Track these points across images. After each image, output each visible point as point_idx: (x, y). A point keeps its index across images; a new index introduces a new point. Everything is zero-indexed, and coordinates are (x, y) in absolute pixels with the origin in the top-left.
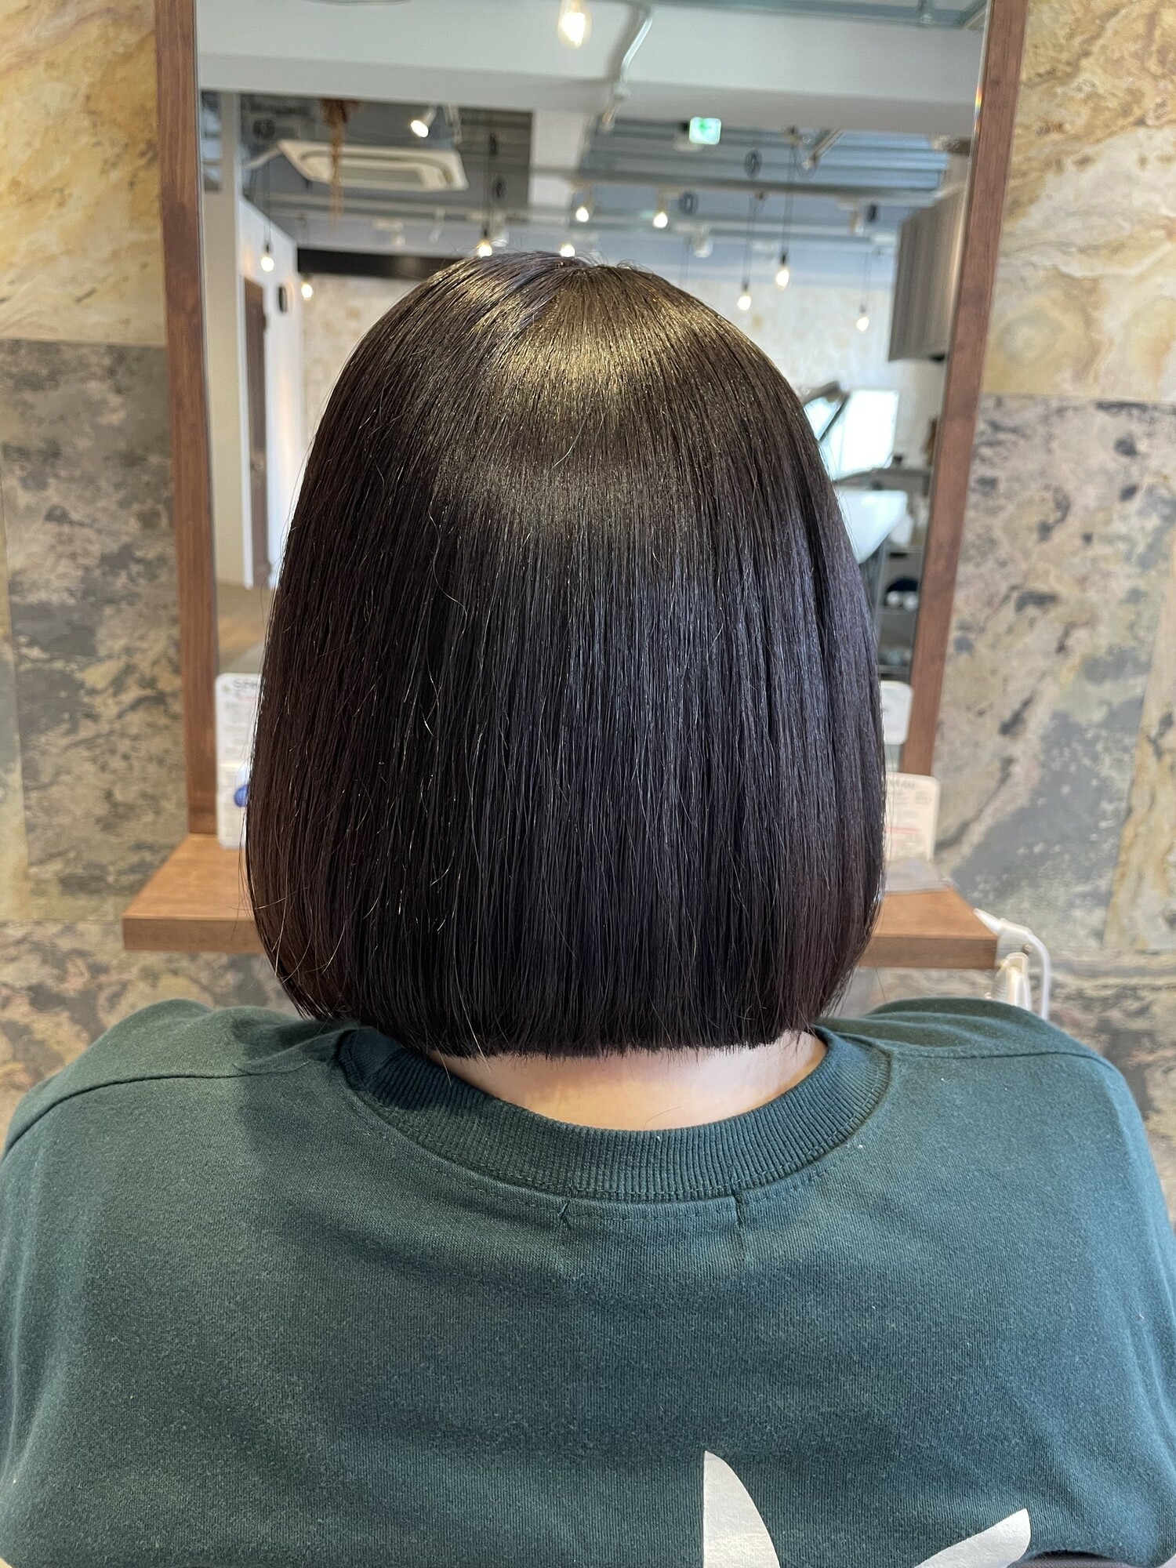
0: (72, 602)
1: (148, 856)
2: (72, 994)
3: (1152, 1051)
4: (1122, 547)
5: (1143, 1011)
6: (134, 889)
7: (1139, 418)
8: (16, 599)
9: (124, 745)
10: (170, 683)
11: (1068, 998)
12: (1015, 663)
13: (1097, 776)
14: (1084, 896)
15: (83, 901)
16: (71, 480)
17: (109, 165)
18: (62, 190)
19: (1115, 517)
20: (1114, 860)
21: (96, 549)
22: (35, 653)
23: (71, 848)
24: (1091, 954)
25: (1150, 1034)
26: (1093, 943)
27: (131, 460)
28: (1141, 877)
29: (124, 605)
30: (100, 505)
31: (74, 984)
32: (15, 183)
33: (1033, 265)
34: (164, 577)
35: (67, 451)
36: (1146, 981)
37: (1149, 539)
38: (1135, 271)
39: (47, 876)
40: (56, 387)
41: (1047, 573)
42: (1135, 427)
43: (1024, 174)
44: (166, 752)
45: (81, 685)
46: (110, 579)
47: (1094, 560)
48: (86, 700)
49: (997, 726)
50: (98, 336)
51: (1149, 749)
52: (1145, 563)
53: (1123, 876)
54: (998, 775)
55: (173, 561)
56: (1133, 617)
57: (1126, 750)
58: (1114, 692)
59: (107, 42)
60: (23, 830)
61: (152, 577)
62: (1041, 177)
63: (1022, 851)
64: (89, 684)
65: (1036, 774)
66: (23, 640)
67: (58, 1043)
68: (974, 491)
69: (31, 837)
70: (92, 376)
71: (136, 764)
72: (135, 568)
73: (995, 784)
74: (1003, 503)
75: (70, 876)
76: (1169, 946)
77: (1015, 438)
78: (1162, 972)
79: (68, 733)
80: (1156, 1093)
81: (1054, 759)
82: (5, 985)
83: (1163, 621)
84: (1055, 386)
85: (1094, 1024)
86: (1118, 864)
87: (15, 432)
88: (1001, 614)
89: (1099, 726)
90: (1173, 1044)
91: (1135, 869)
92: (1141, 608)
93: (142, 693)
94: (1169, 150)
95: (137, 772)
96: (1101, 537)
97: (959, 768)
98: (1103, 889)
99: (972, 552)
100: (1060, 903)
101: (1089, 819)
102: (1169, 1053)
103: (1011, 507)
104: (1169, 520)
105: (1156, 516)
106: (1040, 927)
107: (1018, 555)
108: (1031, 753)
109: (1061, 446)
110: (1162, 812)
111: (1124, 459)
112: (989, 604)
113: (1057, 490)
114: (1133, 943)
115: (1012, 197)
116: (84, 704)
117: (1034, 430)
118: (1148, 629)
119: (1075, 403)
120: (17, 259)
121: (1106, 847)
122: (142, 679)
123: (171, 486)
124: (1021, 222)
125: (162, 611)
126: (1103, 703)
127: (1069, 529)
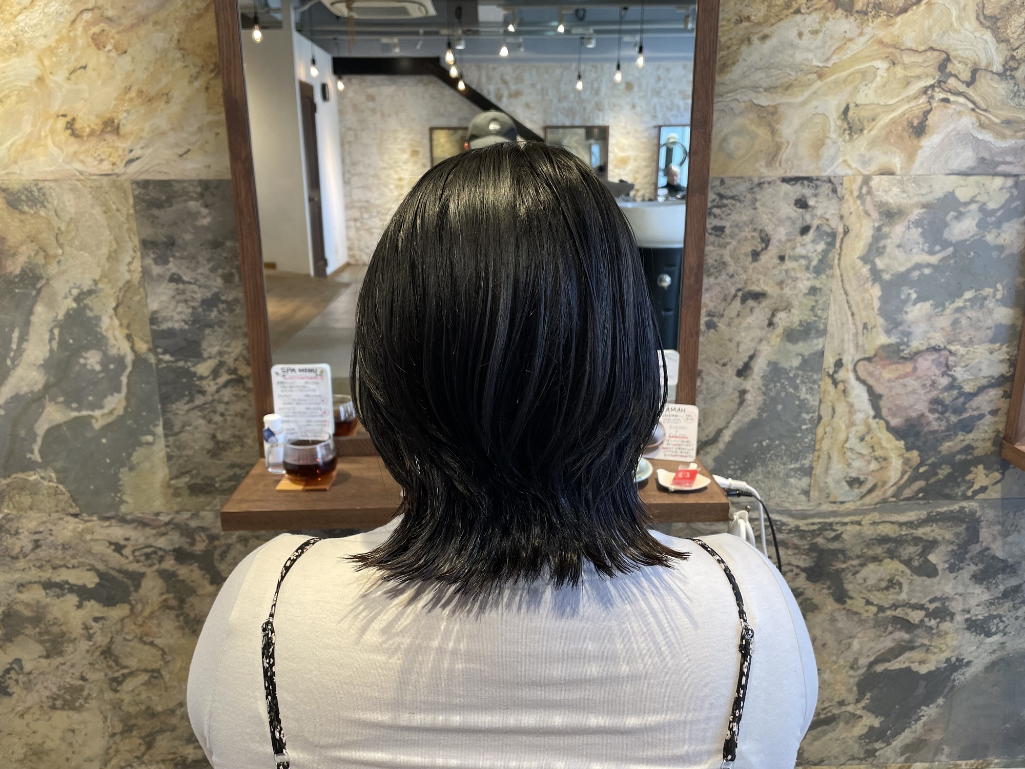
0: (187, 327)
1: (238, 471)
2: (199, 553)
3: (845, 562)
4: (803, 262)
5: (837, 538)
6: (231, 490)
7: (809, 186)
8: (155, 327)
9: (221, 408)
10: (245, 371)
11: (790, 531)
12: (743, 334)
13: (798, 398)
14: (795, 470)
15: (202, 499)
16: (182, 258)
17: (194, 78)
18: (167, 95)
19: (798, 245)
20: (812, 448)
21: (199, 296)
22: (167, 357)
23: (194, 469)
24: (803, 505)
25: (842, 551)
26: (803, 498)
27: (216, 245)
28: (830, 457)
29: (216, 327)
30: (200, 271)
31: (200, 546)
32: (140, 92)
33: (737, 100)
34: (238, 311)
35: (179, 242)
36: (838, 519)
37: (820, 257)
38: (800, 99)
39: (182, 485)
40: (171, 206)
41: (759, 280)
42: (807, 192)
43: (729, 48)
44: (246, 410)
45: (194, 374)
46: (207, 313)
47: (787, 271)
48: (198, 383)
49: (735, 372)
50: (193, 176)
51: (829, 381)
52: (818, 271)
53: (819, 457)
54: (737, 401)
55: (243, 301)
56: (814, 303)
57: (815, 382)
58: (804, 348)
59: (188, 8)
60: (165, 459)
61: (231, 311)
62: (739, 49)
63: (755, 445)
64: (198, 374)
65: (760, 399)
67: (193, 581)
68: (710, 234)
69: (171, 463)
70: (192, 199)
71: (228, 418)
72: (221, 306)
73: (736, 406)
74: (729, 240)
75: (194, 484)
76: (850, 498)
77: (733, 202)
78: (848, 514)
79: (188, 402)
80: (849, 587)
81: (771, 390)
82: (160, 549)
83: (832, 305)
84: (756, 170)
85: (807, 547)
86: (815, 450)
87: (149, 232)
88: (732, 306)
89: (797, 368)
90: (858, 557)
91: (826, 453)
92: (818, 297)
93: (230, 377)
94: (816, 26)
95: (229, 423)
96: (790, 257)
97: (713, 398)
98: (807, 466)
99: (712, 270)
100: (781, 475)
101: (795, 425)
102: (856, 562)
103: (734, 243)
104: (831, 244)
105: (823, 243)
106: (770, 490)
107: (740, 271)
108: (756, 386)
109: (762, 205)
110: (841, 418)
111: (801, 210)
112: (725, 300)
113: (761, 231)
114: (828, 497)
115: (722, 62)
116: (197, 386)
117: (745, 197)
118: (823, 310)
119: (769, 179)
120: (144, 134)
121: (806, 440)
122: (229, 370)
123: (239, 258)
124: (728, 76)
125: (238, 330)
126: (799, 355)
127: (770, 254)
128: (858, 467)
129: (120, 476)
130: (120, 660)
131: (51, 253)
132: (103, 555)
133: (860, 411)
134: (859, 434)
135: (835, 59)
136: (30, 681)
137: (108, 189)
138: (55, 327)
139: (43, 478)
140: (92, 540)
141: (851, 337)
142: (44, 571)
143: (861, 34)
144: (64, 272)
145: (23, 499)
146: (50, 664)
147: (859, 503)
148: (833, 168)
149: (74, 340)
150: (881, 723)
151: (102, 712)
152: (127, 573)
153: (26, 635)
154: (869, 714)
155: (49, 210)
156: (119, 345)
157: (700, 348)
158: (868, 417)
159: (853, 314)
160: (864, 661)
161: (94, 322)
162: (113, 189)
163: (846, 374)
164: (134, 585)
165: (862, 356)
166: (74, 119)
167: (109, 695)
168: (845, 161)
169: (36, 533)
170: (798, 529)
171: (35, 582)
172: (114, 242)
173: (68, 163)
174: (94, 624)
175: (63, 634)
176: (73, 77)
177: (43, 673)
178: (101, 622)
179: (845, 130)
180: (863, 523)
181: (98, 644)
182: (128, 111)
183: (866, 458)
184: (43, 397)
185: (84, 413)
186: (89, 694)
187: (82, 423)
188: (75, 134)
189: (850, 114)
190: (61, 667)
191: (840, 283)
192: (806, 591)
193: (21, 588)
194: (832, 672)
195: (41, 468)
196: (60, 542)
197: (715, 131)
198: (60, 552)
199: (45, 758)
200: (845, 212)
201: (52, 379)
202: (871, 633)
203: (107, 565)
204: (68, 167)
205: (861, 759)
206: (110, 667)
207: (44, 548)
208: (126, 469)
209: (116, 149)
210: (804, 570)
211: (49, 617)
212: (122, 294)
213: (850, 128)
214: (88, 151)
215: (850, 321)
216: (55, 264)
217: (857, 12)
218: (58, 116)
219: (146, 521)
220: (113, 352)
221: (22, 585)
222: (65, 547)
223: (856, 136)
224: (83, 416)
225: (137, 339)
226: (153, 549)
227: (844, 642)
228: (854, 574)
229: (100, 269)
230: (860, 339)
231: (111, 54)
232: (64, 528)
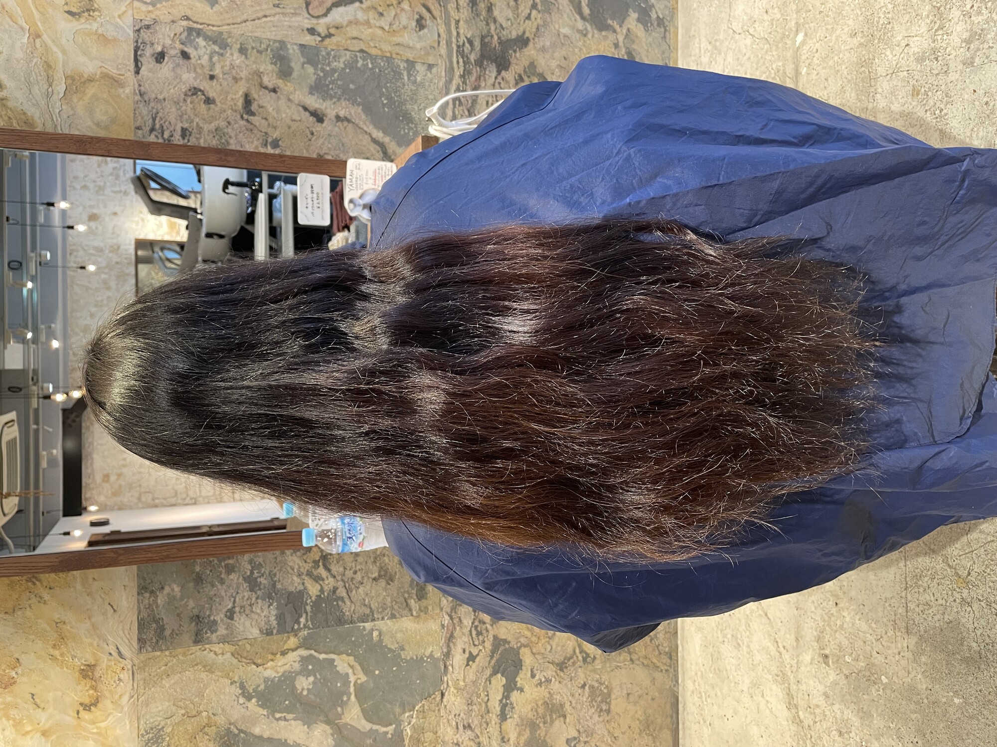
0: (275, 604)
3: (492, 36)
4: (215, 58)
5: (471, 42)
7: (143, 50)
8: (275, 632)
9: (349, 574)
10: (315, 554)
11: (464, 82)
12: (284, 116)
13: (344, 69)
14: (409, 75)
16: (211, 609)
17: (41, 600)
18: (57, 623)
19: (199, 62)
20: (389, 60)
21: (246, 594)
22: (302, 620)
23: (403, 596)
24: (441, 70)
25: (483, 38)
26: (434, 70)
27: (199, 580)
28: (398, 44)
29: (275, 579)
30: (223, 594)
32: (54, 646)
33: (60, 112)
34: (261, 560)
35: (196, 612)
36: (454, 40)
37: (211, 43)
38: (60, 55)
39: (418, 606)
40: (163, 620)
41: (232, 99)
42: (149, 51)
43: (10, 118)
45: (318, 597)
46: (262, 587)
47: (224, 74)
48: (326, 594)
49: (319, 124)
50: (134, 600)
51: (327, 41)
52: (224, 45)
53: (398, 54)
54: (345, 123)
55: (252, 555)
56: (255, 50)
58: (296, 61)
60: (394, 620)
61: (260, 566)
62: (11, 109)
63: (386, 109)
64: (318, 593)
65: (344, 103)
68: (189, 141)
69: (398, 616)
70: (155, 601)
71: (357, 568)
72: (256, 575)
73: (350, 125)
74: (195, 123)
75: (417, 596)
76: (435, 28)
77: (158, 119)
78: (449, 31)
79: (344, 602)
80: (514, 35)
81: (335, 93)
82: (473, 623)
83: (256, 34)
84: (128, 97)
85: (478, 69)
86: (391, 57)
87: (187, 638)
88: (257, 124)
89: (316, 69)
90: (488, 24)
91: (393, 48)
92: (249, 47)
93: (321, 566)
95: (363, 567)
96: (211, 70)
97: (343, 145)
98: (406, 65)
99: (223, 141)
100: (414, 88)
101: (368, 73)
102: (493, 27)
103: (197, 120)
104: (199, 33)
105: (197, 40)
106: (427, 98)
107: (224, 115)
108: (332, 106)
109: (161, 93)
110: (362, 32)
111: (166, 58)
112: (252, 130)
113: (185, 95)
114: (434, 48)
115: (23, 124)
116: (328, 594)
117: (153, 108)
118: (261, 43)
119: (137, 86)
120: (95, 644)
121: (382, 64)
122: (314, 567)
123: (211, 559)
124: (36, 118)
125: (278, 560)
126: (303, 67)
127: (207, 88)
128: (407, 19)
129: (408, 658)
130: (568, 656)
131: (206, 721)
132: (477, 671)
133: (355, 15)
134: (377, 16)
135: (22, 22)
136: (585, 731)
137: (146, 674)
138: (273, 716)
139: (409, 724)
140: (464, 681)
141: (287, 19)
142: (491, 720)
144: (223, 710)
145: (427, 740)
146: (571, 714)
147: (439, 21)
148: (126, 28)
149: (285, 701)
150: (634, 12)
152: (493, 652)
153: (546, 735)
154: (625, 23)
155: (166, 724)
157: (296, 155)
158: (361, 8)
159: (265, 16)
160: (580, 24)
161: (270, 683)
162: (147, 669)
163: (321, 25)
164: (504, 645)
165: (305, 10)
166: (81, 704)
168: (119, 16)
169: (457, 728)
170: (463, 76)
171: (501, 728)
172: (196, 668)
173: (122, 708)
174: (537, 677)
175: (545, 703)
176: (42, 706)
177: (579, 720)
178: (535, 672)
179: (90, 15)
180: (457, 18)
181: (554, 673)
182: (73, 657)
183: (399, 12)
184: (337, 725)
185: (352, 690)
186: (597, 681)
187: (361, 692)
188: (95, 704)
189: (74, 10)
190: (574, 705)
191: (236, 26)
192: (518, 72)
193: (505, 740)
195: (401, 725)
196: (465, 707)
197: (90, 134)
198: (474, 707)
199: (651, 718)
200: (168, 18)
201: (321, 718)
202: (555, 16)
203: (486, 668)
204: (126, 709)
205: (666, 30)
206: (574, 664)
207: (470, 721)
208: (402, 653)
209: (108, 667)
210: (499, 73)
211: (530, 715)
212: (244, 660)
213: (88, 10)
214: (110, 691)
215: (272, 19)
216: (217, 718)
218: (79, 718)
219: (448, 635)
220: (297, 666)
221: (503, 738)
222: (470, 704)
223: (96, 6)
224: (355, 690)
225: (285, 648)
226: (473, 629)
227: (563, 41)
228: (503, 29)
229: (221, 679)
230: (288, 11)
231: (20, 672)
232: (454, 704)
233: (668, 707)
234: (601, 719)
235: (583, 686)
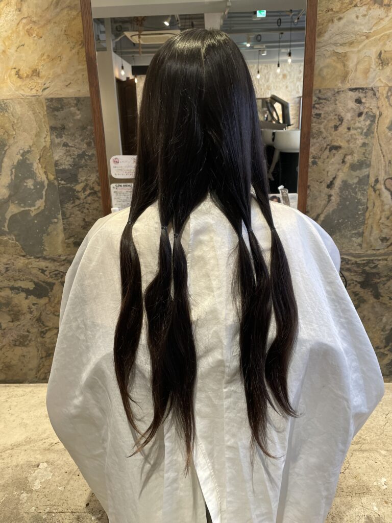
0: (71, 168)
3: (379, 279)
4: (359, 130)
5: (375, 267)
7: (362, 92)
8: (57, 168)
9: (87, 206)
10: (97, 188)
11: (353, 264)
12: (330, 167)
13: (357, 198)
14: (355, 234)
16: (68, 135)
17: (72, 48)
18: (60, 57)
19: (357, 122)
20: (363, 223)
21: (76, 153)
22: (63, 182)
23: (76, 234)
24: (359, 251)
25: (378, 274)
26: (359, 247)
27: (84, 128)
28: (372, 227)
29: (84, 168)
30: (76, 141)
32: (48, 56)
33: (327, 50)
34: (94, 159)
35: (67, 127)
36: (376, 258)
37: (368, 128)
38: (358, 49)
39: (69, 242)
40: (63, 110)
41: (338, 140)
42: (361, 95)
43: (323, 24)
44: (98, 207)
45: (75, 190)
46: (80, 161)
47: (351, 135)
49: (326, 186)
50: (73, 96)
51: (371, 189)
52: (367, 135)
53: (367, 227)
54: (327, 200)
55: (96, 155)
56: (364, 151)
57: (365, 190)
58: (359, 173)
59: (69, 15)
60: (63, 230)
61: (91, 160)
62: (327, 25)
63: (336, 222)
64: (77, 190)
65: (338, 199)
66: (59, 179)
68: (314, 117)
69: (65, 232)
70: (72, 106)
71: (90, 210)
72: (86, 157)
73: (326, 203)
74: (323, 120)
75: (76, 242)
76: (382, 248)
77: (325, 101)
78: (381, 255)
79: (73, 203)
80: (381, 291)
81: (343, 194)
82: (61, 272)
83: (373, 152)
84: (336, 85)
85: (361, 271)
86: (365, 224)
87: (53, 123)
88: (325, 153)
89: (356, 183)
90: (386, 276)
91: (370, 225)
92: (366, 148)
93: (91, 191)
94: (365, 13)
95: (91, 213)
96: (353, 128)
97: (316, 199)
98: (361, 232)
99: (315, 135)
100: (348, 236)
101: (355, 211)
102: (384, 279)
103: (326, 122)
104: (373, 121)
105: (369, 120)
106: (343, 244)
107: (329, 135)
108: (336, 193)
109: (340, 102)
110: (377, 208)
111: (358, 105)
112: (321, 150)
113: (339, 115)
114: (371, 247)
115: (319, 31)
116: (76, 195)
117: (331, 98)
118: (369, 154)
119: (343, 89)
120: (50, 76)
121: (361, 219)
122: (90, 188)
123: (94, 134)
124: (323, 38)
125: (94, 169)
126: (357, 177)
127: (343, 127)
128: (386, 232)
129: (43, 238)
130: (45, 323)
131: (11, 133)
132: (36, 275)
133: (387, 204)
134: (386, 216)
135: (374, 29)
136: (5, 333)
137: (35, 103)
138: (13, 168)
139: (9, 239)
140: (31, 268)
141: (383, 168)
142: (11, 282)
143: (387, 16)
144: (16, 142)
145: (1, 248)
146: (13, 325)
147: (386, 250)
148: (374, 83)
149: (21, 174)
151: (36, 347)
152: (47, 283)
153: (3, 312)
154: (391, 353)
155: (9, 113)
156: (41, 176)
157: (309, 174)
159: (384, 156)
160: (388, 328)
161: (30, 166)
162: (37, 103)
163: (380, 186)
164: (50, 289)
165: (388, 177)
166: (19, 70)
167: (39, 339)
168: (380, 79)
169: (6, 264)
170: (356, 262)
171: (7, 287)
172: (38, 128)
173: (17, 91)
174: (33, 307)
175: (19, 311)
176: (18, 50)
177: (10, 329)
178: (36, 305)
179: (380, 64)
180: (388, 259)
181: (35, 316)
182: (43, 65)
183: (390, 227)
184: (8, 201)
185: (27, 209)
186: (31, 339)
187: (26, 213)
188: (20, 77)
189: (382, 56)
190: (19, 326)
191: (377, 141)
192: (360, 293)
193: (0, 290)
194: (373, 333)
195: (8, 234)
196: (17, 269)
197: (316, 66)
198: (17, 273)
199: (11, 369)
200: (380, 104)
201: (12, 193)
203: (38, 279)
204: (17, 93)
205: (387, 375)
206: (40, 326)
207: (10, 271)
208: (46, 235)
209: (38, 83)
210: (359, 283)
211: (13, 303)
212: (42, 152)
213: (382, 63)
214: (26, 85)
215: (382, 160)
216: (12, 139)
217: (385, 5)
218: (12, 69)
219: (55, 259)
220: (39, 180)
221: (1, 288)
222: (20, 271)
223: (385, 67)
224: (26, 210)
225: (49, 174)
226: (58, 272)
227: (379, 318)
228: (384, 285)
229: (32, 141)
230: (387, 169)
231: (35, 38)
232: (19, 262)
233: (18, 378)
234: (11, 342)
235: (28, 331)
